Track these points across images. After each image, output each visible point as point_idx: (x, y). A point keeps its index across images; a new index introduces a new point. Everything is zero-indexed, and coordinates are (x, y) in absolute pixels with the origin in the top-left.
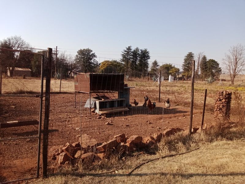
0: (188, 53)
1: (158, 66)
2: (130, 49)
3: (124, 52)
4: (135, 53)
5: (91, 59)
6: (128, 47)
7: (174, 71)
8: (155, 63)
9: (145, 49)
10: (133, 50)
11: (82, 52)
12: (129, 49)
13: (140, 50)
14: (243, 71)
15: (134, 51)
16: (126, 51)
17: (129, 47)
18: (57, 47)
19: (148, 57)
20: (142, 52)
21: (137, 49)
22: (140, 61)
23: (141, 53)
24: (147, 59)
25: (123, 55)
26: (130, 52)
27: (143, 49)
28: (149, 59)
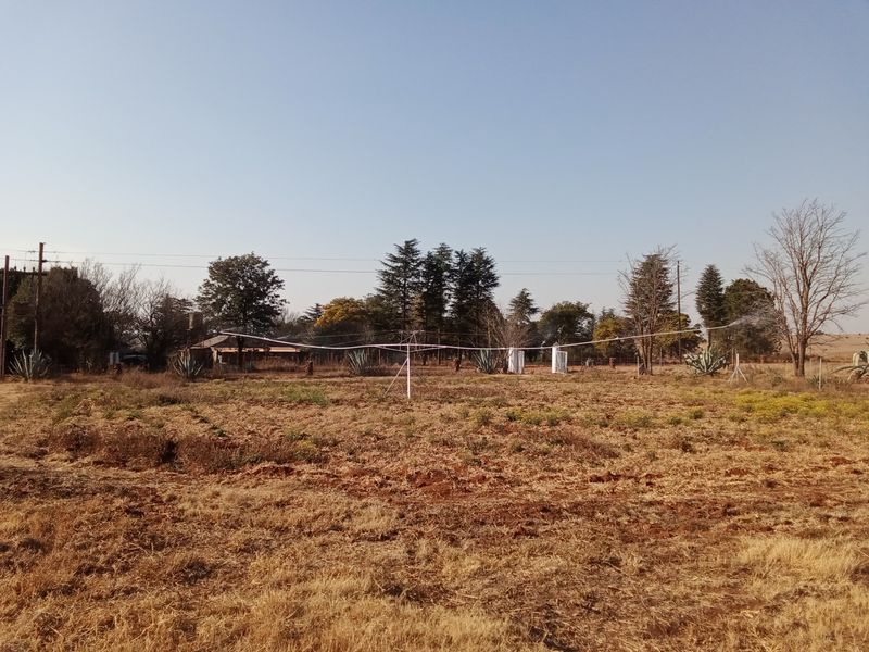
0: (644, 260)
1: (534, 311)
2: (414, 252)
3: (390, 263)
4: (435, 266)
5: (263, 295)
6: (403, 245)
7: (610, 329)
8: (523, 303)
9: (478, 250)
10: (423, 255)
11: (225, 271)
12: (409, 249)
13: (453, 255)
14: (839, 317)
15: (430, 256)
16: (395, 259)
17: (407, 243)
18: (42, 245)
19: (492, 280)
20: (462, 260)
21: (444, 252)
22: (460, 293)
23: (459, 264)
24: (487, 286)
25: (385, 273)
26: (413, 261)
27: (469, 251)
28: (496, 285)
